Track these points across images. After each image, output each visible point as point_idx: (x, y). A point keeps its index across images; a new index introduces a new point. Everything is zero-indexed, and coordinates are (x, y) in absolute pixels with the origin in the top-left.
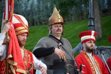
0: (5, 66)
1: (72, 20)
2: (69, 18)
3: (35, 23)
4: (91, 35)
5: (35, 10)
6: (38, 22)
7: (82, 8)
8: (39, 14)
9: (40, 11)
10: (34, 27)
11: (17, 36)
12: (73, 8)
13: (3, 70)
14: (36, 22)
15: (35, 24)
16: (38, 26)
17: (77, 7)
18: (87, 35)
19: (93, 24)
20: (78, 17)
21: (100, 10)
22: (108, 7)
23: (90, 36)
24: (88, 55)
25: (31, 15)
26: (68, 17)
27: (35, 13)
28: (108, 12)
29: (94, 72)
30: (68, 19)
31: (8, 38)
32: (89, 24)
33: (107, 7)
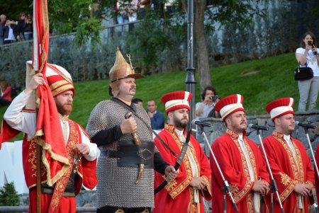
0: (34, 149)
1: (163, 72)
2: (158, 68)
3: (98, 75)
4: (183, 98)
5: (99, 54)
6: (103, 74)
7: (180, 50)
8: (105, 59)
9: (108, 55)
10: (96, 82)
11: (55, 97)
12: (165, 52)
13: (32, 157)
14: (101, 74)
15: (99, 78)
16: (104, 81)
17: (171, 49)
18: (177, 99)
19: (193, 80)
20: (173, 67)
21: (210, 56)
22: (224, 50)
23: (181, 100)
24: (178, 133)
25: (91, 62)
26: (156, 66)
27: (99, 58)
28: (223, 59)
29: (187, 162)
30: (156, 70)
31: (38, 101)
32: (186, 80)
33: (221, 51)
